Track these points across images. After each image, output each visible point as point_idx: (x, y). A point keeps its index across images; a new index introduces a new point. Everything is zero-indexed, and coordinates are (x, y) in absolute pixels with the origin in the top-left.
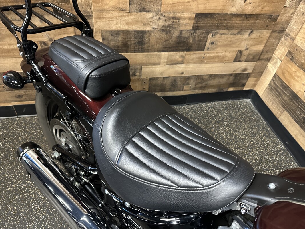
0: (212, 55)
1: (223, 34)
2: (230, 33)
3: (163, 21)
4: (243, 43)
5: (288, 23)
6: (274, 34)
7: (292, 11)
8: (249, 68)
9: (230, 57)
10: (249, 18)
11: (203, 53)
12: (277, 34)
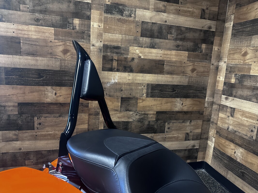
0: (170, 136)
1: (174, 123)
2: (178, 122)
3: (139, 116)
4: (187, 128)
5: (210, 115)
6: (204, 122)
7: (210, 109)
8: (196, 145)
9: (182, 137)
10: (187, 114)
11: (164, 135)
12: (206, 122)
